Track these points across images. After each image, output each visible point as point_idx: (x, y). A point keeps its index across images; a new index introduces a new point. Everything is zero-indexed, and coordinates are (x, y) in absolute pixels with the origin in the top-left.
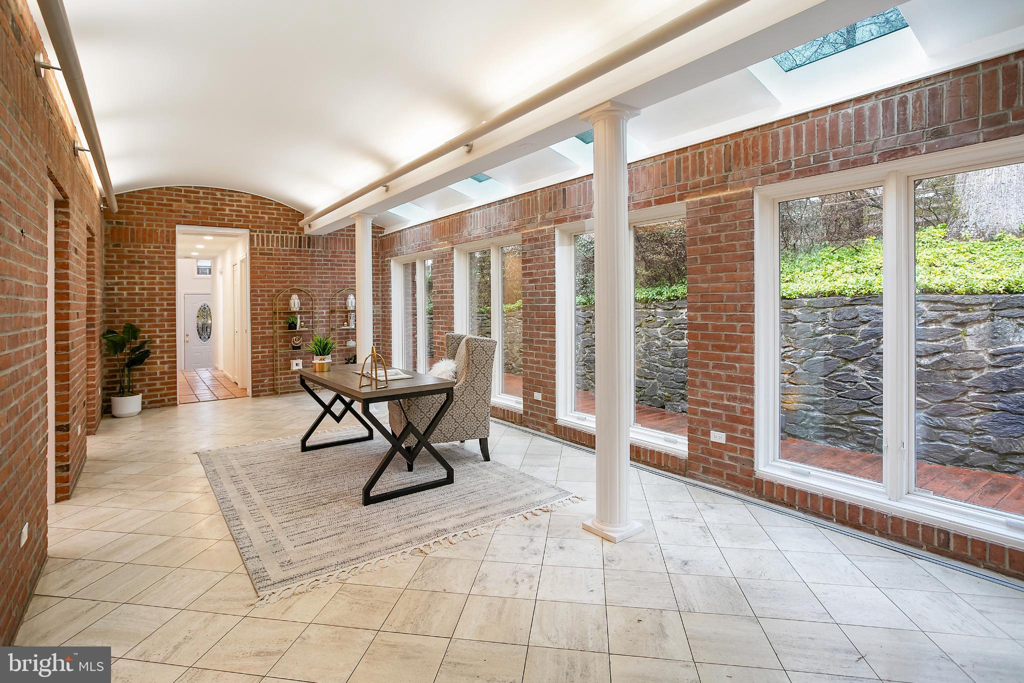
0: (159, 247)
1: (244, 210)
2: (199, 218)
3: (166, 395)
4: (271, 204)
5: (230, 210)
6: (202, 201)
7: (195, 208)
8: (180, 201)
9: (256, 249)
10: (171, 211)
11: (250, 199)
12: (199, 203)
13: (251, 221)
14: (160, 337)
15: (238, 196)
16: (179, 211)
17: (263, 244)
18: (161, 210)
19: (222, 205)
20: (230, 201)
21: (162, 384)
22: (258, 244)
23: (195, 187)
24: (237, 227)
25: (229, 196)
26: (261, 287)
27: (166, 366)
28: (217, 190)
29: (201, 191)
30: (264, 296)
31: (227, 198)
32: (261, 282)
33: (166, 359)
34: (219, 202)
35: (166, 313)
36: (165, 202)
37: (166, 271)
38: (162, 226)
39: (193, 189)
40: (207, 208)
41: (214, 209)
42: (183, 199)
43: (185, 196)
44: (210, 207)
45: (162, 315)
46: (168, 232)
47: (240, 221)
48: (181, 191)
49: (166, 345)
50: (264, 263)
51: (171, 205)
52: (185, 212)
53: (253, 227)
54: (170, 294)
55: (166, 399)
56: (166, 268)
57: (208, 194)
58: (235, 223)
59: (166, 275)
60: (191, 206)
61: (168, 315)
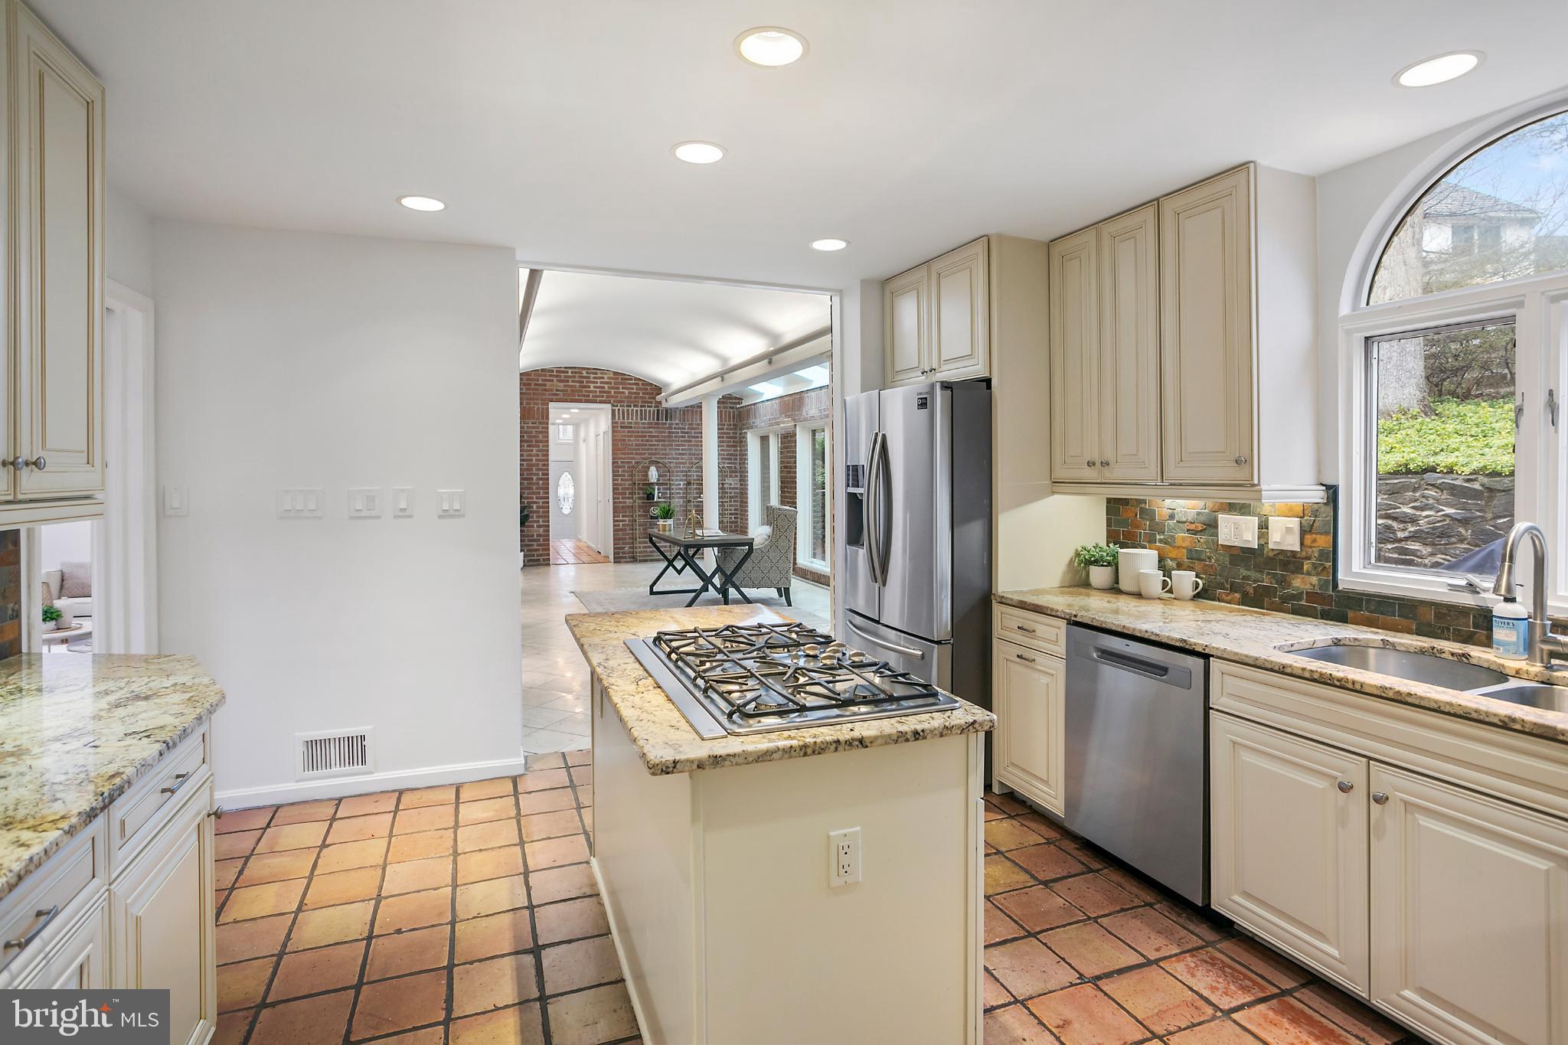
0: (535, 423)
1: (606, 386)
2: (569, 395)
3: (541, 555)
4: (631, 379)
5: (594, 387)
6: (570, 380)
7: (565, 386)
8: (553, 381)
9: (617, 423)
10: (546, 390)
11: (612, 375)
12: (568, 381)
13: (613, 397)
14: (537, 503)
15: (602, 373)
16: (552, 390)
17: (624, 418)
18: (537, 390)
19: (587, 382)
20: (594, 378)
21: (538, 545)
22: (619, 418)
23: (565, 368)
24: (600, 402)
25: (594, 373)
26: (622, 458)
27: (542, 529)
28: (583, 368)
29: (570, 371)
30: (624, 467)
31: (592, 376)
32: (622, 454)
33: (541, 523)
34: (585, 380)
35: (541, 482)
36: (540, 382)
37: (541, 444)
38: (538, 404)
39: (563, 369)
40: (575, 386)
41: (580, 386)
42: (555, 379)
43: (557, 376)
44: (578, 384)
45: (538, 484)
46: (543, 409)
47: (603, 396)
48: (553, 371)
49: (541, 510)
50: (624, 436)
51: (545, 385)
52: (557, 390)
53: (614, 402)
54: (544, 465)
55: (541, 558)
56: (541, 442)
57: (575, 373)
58: (598, 399)
59: (541, 448)
60: (562, 384)
61: (543, 484)
